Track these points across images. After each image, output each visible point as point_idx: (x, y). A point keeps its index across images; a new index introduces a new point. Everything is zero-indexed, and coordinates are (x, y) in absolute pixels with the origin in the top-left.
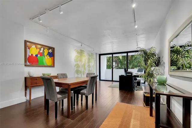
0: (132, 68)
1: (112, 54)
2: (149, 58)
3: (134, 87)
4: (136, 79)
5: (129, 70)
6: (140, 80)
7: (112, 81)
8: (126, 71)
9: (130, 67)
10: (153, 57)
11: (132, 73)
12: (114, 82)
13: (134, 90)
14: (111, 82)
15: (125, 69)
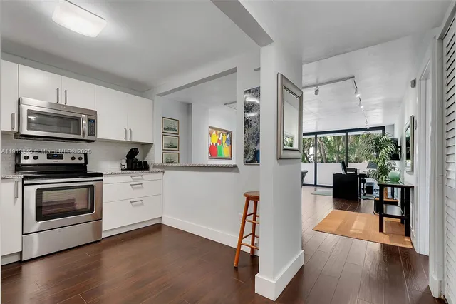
0: (358, 161)
1: (316, 134)
2: (382, 148)
3: (360, 194)
4: (364, 181)
5: (350, 165)
6: (372, 183)
7: (315, 185)
8: (344, 165)
9: (352, 157)
10: (387, 147)
11: (355, 170)
12: (318, 188)
13: (360, 200)
14: (313, 188)
15: (343, 163)
